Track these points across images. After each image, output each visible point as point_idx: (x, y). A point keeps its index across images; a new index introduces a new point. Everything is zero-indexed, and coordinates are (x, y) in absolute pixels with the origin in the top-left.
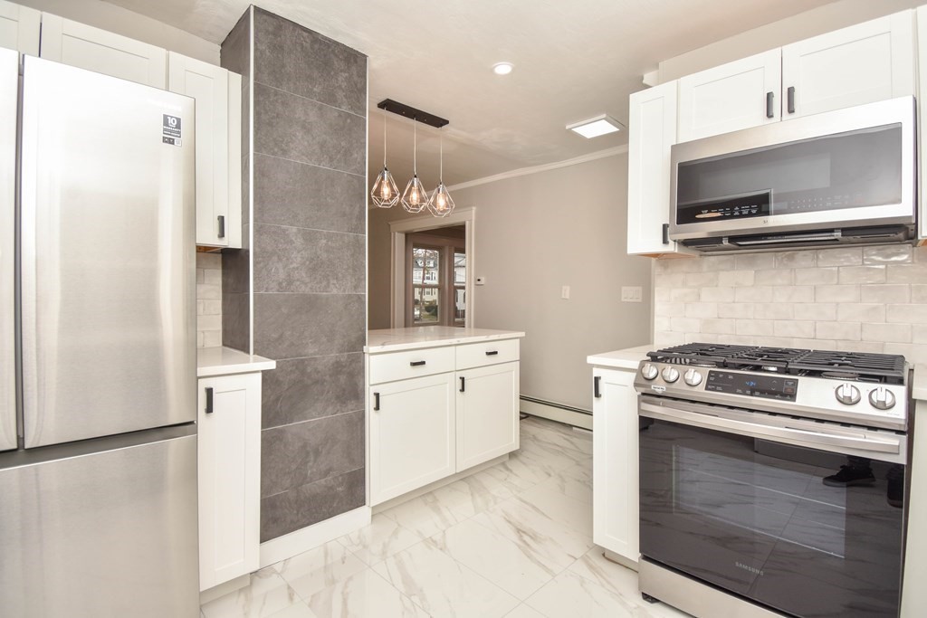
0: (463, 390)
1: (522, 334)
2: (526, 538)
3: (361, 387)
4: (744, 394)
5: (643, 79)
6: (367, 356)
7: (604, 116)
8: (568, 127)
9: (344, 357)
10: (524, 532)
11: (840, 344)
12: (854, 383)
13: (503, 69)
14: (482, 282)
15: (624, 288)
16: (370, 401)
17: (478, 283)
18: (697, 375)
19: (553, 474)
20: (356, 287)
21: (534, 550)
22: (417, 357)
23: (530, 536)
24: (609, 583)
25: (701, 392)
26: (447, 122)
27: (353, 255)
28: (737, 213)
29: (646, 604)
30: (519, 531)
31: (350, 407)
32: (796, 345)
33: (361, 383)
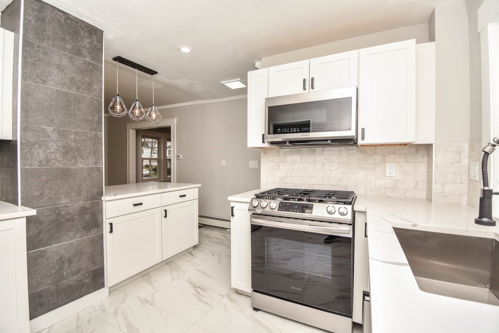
0: (166, 216)
1: (200, 185)
2: (199, 290)
3: (100, 220)
4: (293, 211)
5: (255, 64)
6: (104, 202)
7: (239, 79)
8: (222, 83)
9: (88, 204)
10: (198, 287)
11: (332, 187)
12: (333, 205)
13: (186, 50)
14: (181, 157)
15: (250, 161)
16: (106, 228)
17: (179, 158)
18: (275, 204)
19: (215, 254)
20: (96, 163)
21: (203, 296)
22: (137, 201)
23: (201, 289)
24: (238, 305)
25: (276, 212)
26: (156, 73)
27: (93, 144)
28: (292, 131)
29: (255, 313)
30: (195, 287)
31: (93, 232)
32: (316, 188)
33: (100, 218)
